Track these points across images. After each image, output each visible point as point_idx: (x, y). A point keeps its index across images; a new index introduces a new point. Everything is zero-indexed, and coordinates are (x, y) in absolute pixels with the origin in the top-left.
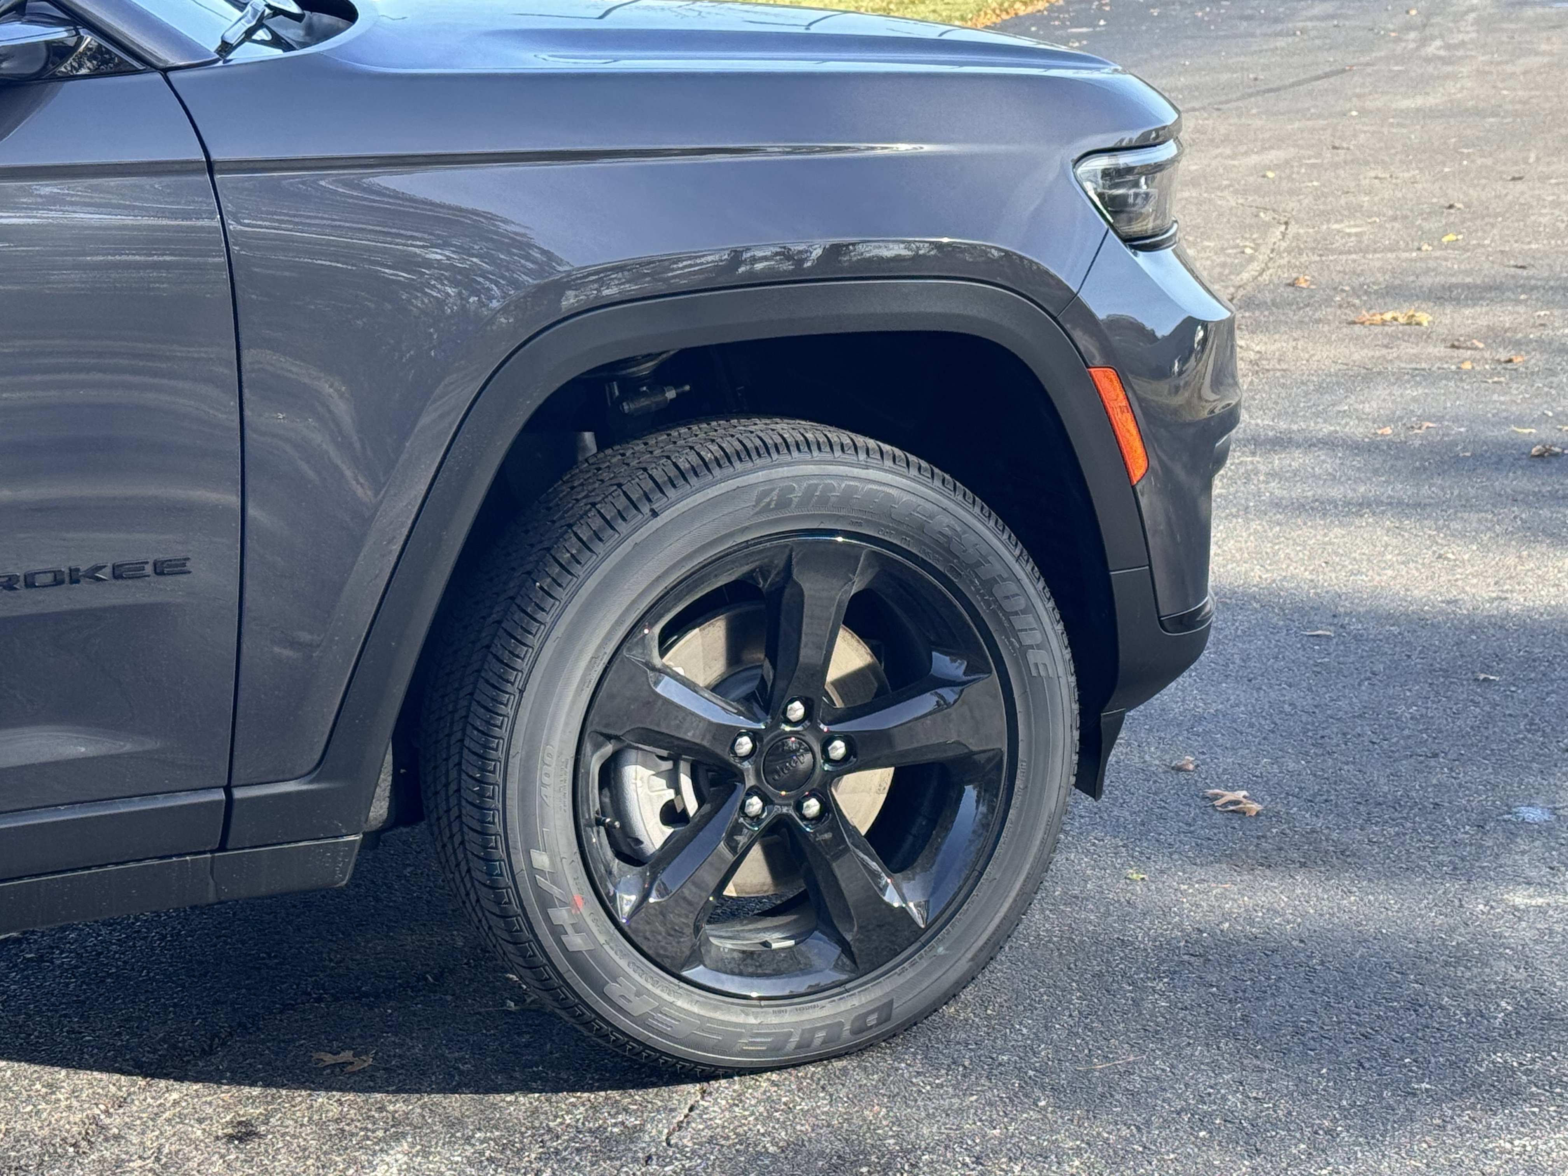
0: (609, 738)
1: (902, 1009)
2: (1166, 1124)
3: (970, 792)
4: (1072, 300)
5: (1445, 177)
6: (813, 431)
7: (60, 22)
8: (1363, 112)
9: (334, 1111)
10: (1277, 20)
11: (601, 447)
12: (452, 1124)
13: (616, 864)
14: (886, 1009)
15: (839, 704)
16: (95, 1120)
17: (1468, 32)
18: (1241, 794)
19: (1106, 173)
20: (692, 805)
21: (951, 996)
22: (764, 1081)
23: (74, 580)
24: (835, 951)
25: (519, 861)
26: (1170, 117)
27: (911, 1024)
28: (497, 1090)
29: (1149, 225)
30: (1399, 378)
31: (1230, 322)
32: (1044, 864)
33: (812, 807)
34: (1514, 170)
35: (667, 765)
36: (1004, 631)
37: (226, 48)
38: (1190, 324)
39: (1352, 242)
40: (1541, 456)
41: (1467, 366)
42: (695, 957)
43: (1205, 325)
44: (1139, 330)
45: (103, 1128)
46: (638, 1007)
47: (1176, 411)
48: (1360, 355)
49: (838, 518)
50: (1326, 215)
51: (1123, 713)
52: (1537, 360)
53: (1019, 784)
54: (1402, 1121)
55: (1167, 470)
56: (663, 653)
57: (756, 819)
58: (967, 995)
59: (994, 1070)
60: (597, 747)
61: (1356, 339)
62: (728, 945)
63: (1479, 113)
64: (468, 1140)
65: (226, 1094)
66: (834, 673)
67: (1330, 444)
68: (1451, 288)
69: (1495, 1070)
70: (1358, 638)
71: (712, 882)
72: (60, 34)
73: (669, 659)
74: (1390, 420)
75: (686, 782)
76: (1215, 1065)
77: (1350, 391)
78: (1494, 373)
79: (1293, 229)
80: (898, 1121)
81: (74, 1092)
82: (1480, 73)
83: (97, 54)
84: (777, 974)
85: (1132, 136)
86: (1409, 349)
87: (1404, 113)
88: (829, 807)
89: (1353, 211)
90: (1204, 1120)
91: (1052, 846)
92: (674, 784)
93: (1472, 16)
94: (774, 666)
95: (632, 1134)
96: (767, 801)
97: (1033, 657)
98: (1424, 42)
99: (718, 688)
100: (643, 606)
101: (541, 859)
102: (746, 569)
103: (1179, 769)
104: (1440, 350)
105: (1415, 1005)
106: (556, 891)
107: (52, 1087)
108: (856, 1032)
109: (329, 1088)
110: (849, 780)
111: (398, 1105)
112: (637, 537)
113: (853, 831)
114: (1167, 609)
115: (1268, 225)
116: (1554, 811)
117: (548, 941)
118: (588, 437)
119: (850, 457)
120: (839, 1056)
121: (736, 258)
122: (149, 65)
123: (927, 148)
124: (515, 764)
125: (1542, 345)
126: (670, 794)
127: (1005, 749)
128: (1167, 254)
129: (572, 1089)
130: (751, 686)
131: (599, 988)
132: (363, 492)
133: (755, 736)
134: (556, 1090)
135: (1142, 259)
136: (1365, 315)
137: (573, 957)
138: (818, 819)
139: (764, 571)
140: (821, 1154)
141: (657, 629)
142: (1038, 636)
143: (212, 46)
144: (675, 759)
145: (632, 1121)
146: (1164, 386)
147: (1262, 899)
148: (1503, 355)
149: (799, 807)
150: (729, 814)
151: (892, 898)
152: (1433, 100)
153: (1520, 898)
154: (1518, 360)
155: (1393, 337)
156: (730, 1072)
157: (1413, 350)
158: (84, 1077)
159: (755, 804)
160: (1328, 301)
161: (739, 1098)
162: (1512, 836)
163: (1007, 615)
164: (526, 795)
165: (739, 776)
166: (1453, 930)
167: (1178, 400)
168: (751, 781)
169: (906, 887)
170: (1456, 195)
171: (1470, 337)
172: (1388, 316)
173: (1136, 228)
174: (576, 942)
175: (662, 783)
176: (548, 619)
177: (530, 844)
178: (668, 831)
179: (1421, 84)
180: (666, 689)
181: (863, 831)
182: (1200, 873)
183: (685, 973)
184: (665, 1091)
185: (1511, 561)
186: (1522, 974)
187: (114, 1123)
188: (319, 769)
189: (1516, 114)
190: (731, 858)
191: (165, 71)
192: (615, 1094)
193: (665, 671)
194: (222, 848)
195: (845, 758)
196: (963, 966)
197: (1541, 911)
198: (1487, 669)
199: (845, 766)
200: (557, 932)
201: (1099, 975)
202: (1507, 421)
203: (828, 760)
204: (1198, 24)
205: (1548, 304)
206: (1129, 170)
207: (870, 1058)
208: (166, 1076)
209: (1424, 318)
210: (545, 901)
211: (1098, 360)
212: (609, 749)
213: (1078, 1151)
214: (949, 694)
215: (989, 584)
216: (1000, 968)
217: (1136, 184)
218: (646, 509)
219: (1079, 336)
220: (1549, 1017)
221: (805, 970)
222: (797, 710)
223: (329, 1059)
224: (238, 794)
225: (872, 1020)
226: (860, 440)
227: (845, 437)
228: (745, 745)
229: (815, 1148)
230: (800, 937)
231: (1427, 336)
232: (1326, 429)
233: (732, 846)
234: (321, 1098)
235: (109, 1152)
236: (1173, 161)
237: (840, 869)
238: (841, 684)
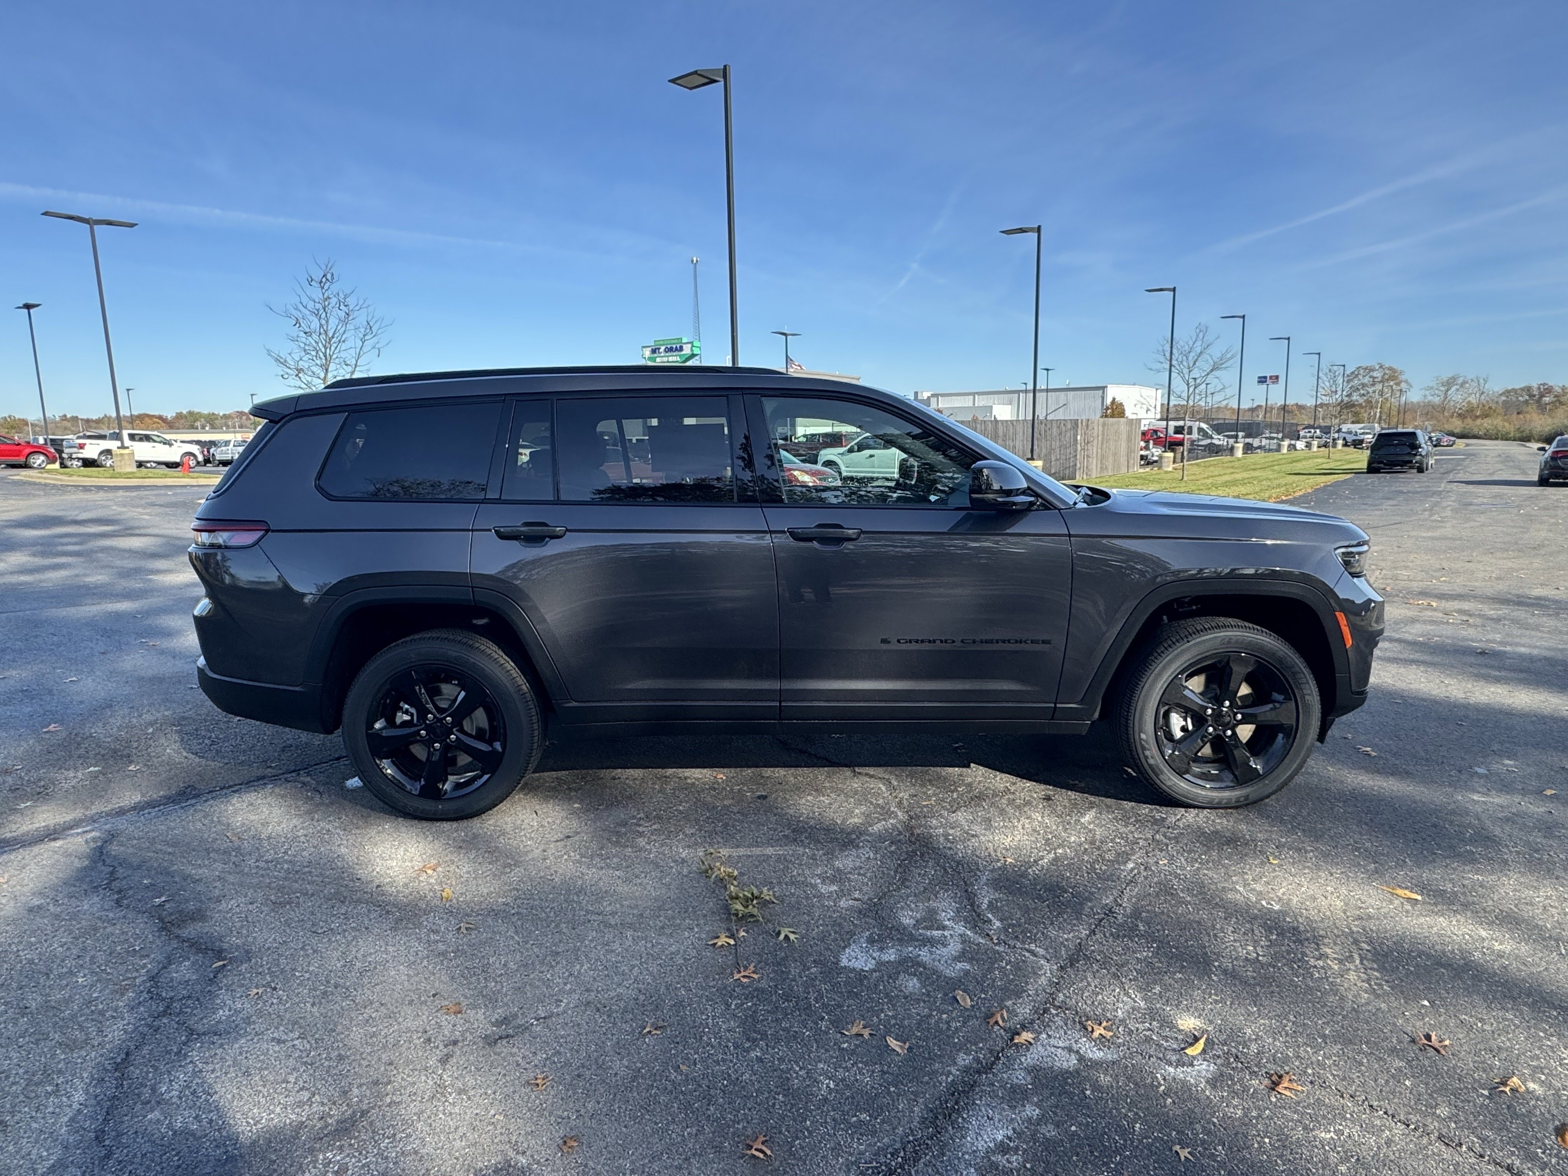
0: (1167, 704)
1: (1252, 798)
2: (1343, 848)
3: (1280, 736)
4: (1332, 591)
5: (1441, 559)
6: (1241, 623)
7: (1031, 496)
8: (1409, 536)
9: (1073, 797)
10: (1376, 505)
11: (1169, 621)
12: (1108, 807)
13: (1165, 741)
14: (1247, 797)
15: (1239, 703)
16: (1007, 787)
17: (1448, 513)
18: (1368, 749)
19: (1343, 553)
20: (1190, 727)
21: (1268, 797)
22: (1205, 811)
23: (1021, 642)
24: (1231, 777)
25: (1137, 737)
26: (1367, 538)
27: (1255, 802)
28: (1121, 799)
29: (1358, 570)
30: (1425, 622)
31: (1383, 602)
32: (1304, 761)
33: (1229, 733)
34: (1468, 559)
35: (1184, 715)
36: (1297, 688)
37: (1075, 503)
38: (1370, 601)
39: (1406, 578)
40: (1481, 653)
41: (1451, 621)
42: (1187, 772)
43: (1375, 602)
44: (1353, 602)
45: (1009, 790)
46: (1169, 783)
47: (1362, 626)
48: (1410, 614)
49: (1242, 648)
50: (1396, 568)
51: (1334, 720)
52: (1478, 621)
53: (1298, 735)
54: (1430, 862)
55: (1358, 644)
56: (1186, 681)
57: (1210, 734)
58: (1273, 797)
59: (1282, 821)
60: (1163, 706)
61: (1409, 609)
62: (1198, 770)
63: (1454, 539)
64: (1113, 812)
65: (1043, 787)
66: (1239, 694)
67: (1399, 641)
68: (1444, 595)
69: (1466, 851)
70: (1411, 705)
71: (1195, 751)
72: (1032, 499)
73: (1187, 684)
74: (1422, 636)
75: (1189, 720)
76: (1360, 833)
77: (1406, 625)
78: (1461, 624)
79: (1384, 572)
80: (1249, 831)
81: (1001, 779)
82: (1453, 527)
83: (1042, 505)
84: (1212, 781)
85: (1355, 543)
86: (1429, 613)
87: (1425, 538)
88: (1234, 734)
89: (1406, 568)
90: (1358, 849)
91: (1307, 756)
92: (1185, 720)
93: (1449, 508)
94: (1220, 690)
95: (1163, 820)
96: (1215, 729)
97: (1307, 697)
98: (1431, 515)
99: (1201, 694)
100: (1182, 668)
101: (1143, 736)
102: (1213, 661)
103: (1345, 738)
104: (1441, 615)
105: (1435, 826)
106: (1147, 746)
107: (996, 776)
108: (1236, 802)
109: (1072, 790)
110: (1240, 727)
111: (1092, 798)
112: (1182, 648)
113: (1241, 742)
114: (1354, 688)
115: (1374, 570)
116: (1488, 770)
117: (1143, 761)
118: (1165, 617)
119: (1252, 631)
120: (1230, 808)
121: (1201, 570)
122: (1056, 508)
123: (1279, 542)
124: (1139, 708)
125: (1480, 616)
126: (1184, 723)
127: (1294, 724)
128: (1362, 579)
129: (1144, 803)
130: (1213, 695)
131: (1157, 775)
132: (1104, 628)
133: (1213, 709)
134: (1140, 802)
135: (1355, 580)
136: (1411, 601)
137: (1150, 766)
138: (1229, 737)
139: (1220, 662)
140: (1224, 836)
141: (1185, 675)
142: (1309, 692)
143: (1072, 503)
144: (1186, 713)
145: (1164, 816)
146: (1358, 618)
147: (1377, 783)
148: (1465, 618)
149: (1224, 732)
150: (1202, 731)
151: (1252, 764)
152: (1437, 534)
153: (1476, 797)
154: (1471, 621)
155: (1423, 609)
156: (1194, 807)
157: (1430, 614)
158: (1003, 775)
159: (1211, 729)
160: (1398, 596)
161: (1197, 815)
162: (1472, 776)
163: (1300, 684)
164: (1141, 718)
165: (1207, 721)
166: (1449, 804)
167: (1362, 623)
168: (1210, 723)
169: (1257, 761)
170: (1446, 565)
171: (1452, 611)
172: (1420, 602)
173: (1353, 570)
174: (1151, 761)
175: (1181, 719)
176: (1153, 668)
177: (1141, 731)
178: (1182, 734)
179: (1429, 529)
180: (1186, 692)
181: (1244, 741)
182: (1354, 772)
183: (1185, 776)
184: (1174, 809)
185: (1470, 686)
186: (1476, 822)
187: (1012, 789)
188: (1081, 702)
189: (1468, 541)
190: (1201, 744)
191: (1059, 510)
192: (1158, 807)
193: (1187, 687)
194: (1052, 719)
195: (1241, 720)
196: (1275, 788)
197: (1485, 803)
198: (1461, 720)
199: (1241, 722)
200: (1146, 758)
201: (1318, 798)
202: (1467, 640)
203: (1235, 719)
204: (1348, 505)
205: (1482, 603)
206: (1352, 553)
207: (1240, 811)
208: (1026, 779)
209: (1434, 604)
210: (1144, 749)
211: (1338, 609)
212: (1166, 708)
213: (1312, 851)
214: (1277, 705)
215: (1294, 674)
216: (1284, 790)
217: (1354, 557)
218: (1185, 640)
219: (1332, 601)
220: (1488, 837)
221: (1222, 781)
222: (1227, 703)
223: (1071, 782)
224: (1058, 705)
225: (1242, 799)
226: (1255, 627)
227: (1251, 625)
228: (1209, 711)
229: (1222, 834)
230: (1220, 771)
231: (1435, 610)
232: (1397, 636)
233: (1202, 741)
234: (1070, 793)
235: (1011, 797)
236: (1366, 551)
237: (1236, 752)
238: (1241, 698)
